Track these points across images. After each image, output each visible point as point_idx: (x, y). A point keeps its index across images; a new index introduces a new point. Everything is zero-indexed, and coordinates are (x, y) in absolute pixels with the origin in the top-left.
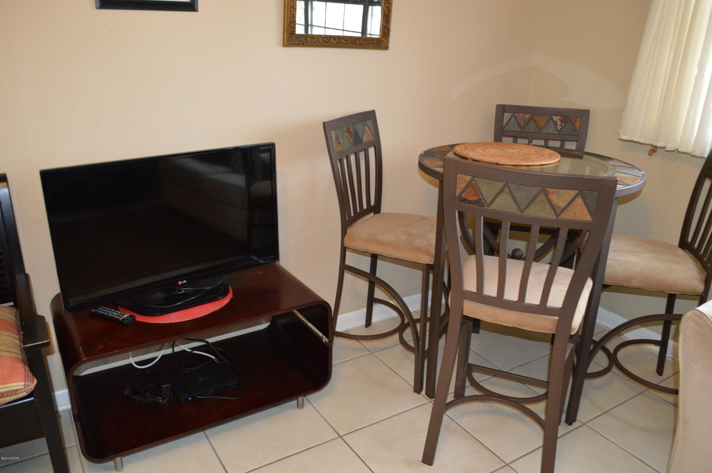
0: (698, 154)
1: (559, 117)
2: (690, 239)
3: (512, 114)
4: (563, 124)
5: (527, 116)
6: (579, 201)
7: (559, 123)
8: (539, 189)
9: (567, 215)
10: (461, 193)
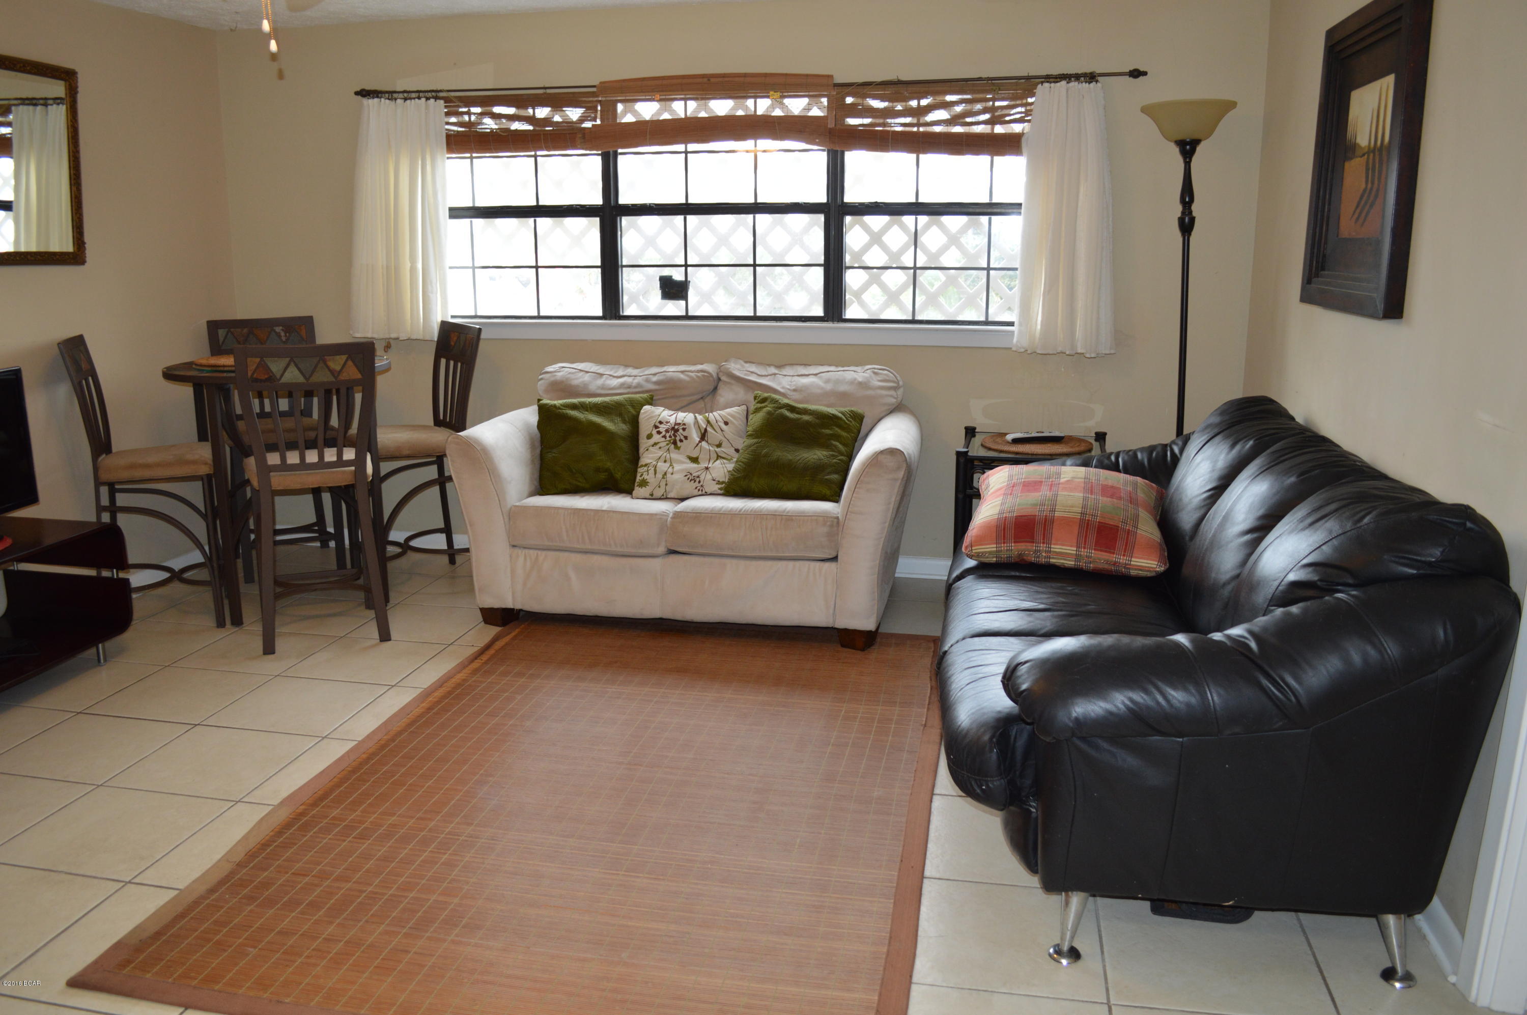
0: (428, 338)
1: (281, 328)
2: (441, 417)
3: (227, 330)
4: (288, 334)
5: (245, 330)
6: (350, 363)
7: (283, 334)
8: (318, 358)
9: (344, 376)
10: (253, 374)
